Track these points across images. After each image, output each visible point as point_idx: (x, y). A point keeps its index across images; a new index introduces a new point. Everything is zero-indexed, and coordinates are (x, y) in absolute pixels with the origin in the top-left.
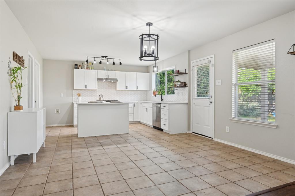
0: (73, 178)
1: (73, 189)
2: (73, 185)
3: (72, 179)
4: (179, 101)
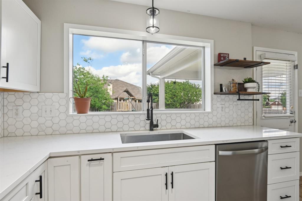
4: (226, 124)
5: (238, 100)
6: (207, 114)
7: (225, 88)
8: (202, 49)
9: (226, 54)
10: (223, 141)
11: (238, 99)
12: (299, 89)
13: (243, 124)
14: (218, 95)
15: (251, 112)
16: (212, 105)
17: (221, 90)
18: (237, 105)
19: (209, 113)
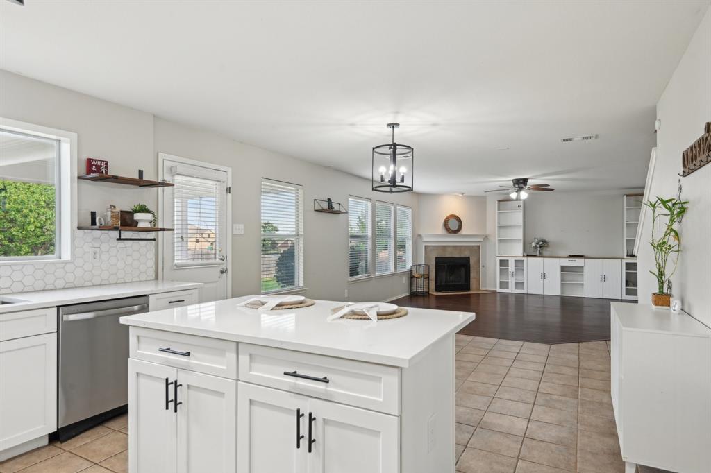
1: (545, 364)
2: (545, 367)
4: (102, 280)
5: (118, 239)
6: (62, 266)
7: (100, 219)
8: (55, 144)
9: (102, 161)
10: (72, 301)
11: (118, 237)
12: (233, 223)
13: (137, 279)
14: (86, 231)
15: (152, 259)
16: (74, 247)
17: (93, 223)
18: (126, 247)
19: (66, 263)
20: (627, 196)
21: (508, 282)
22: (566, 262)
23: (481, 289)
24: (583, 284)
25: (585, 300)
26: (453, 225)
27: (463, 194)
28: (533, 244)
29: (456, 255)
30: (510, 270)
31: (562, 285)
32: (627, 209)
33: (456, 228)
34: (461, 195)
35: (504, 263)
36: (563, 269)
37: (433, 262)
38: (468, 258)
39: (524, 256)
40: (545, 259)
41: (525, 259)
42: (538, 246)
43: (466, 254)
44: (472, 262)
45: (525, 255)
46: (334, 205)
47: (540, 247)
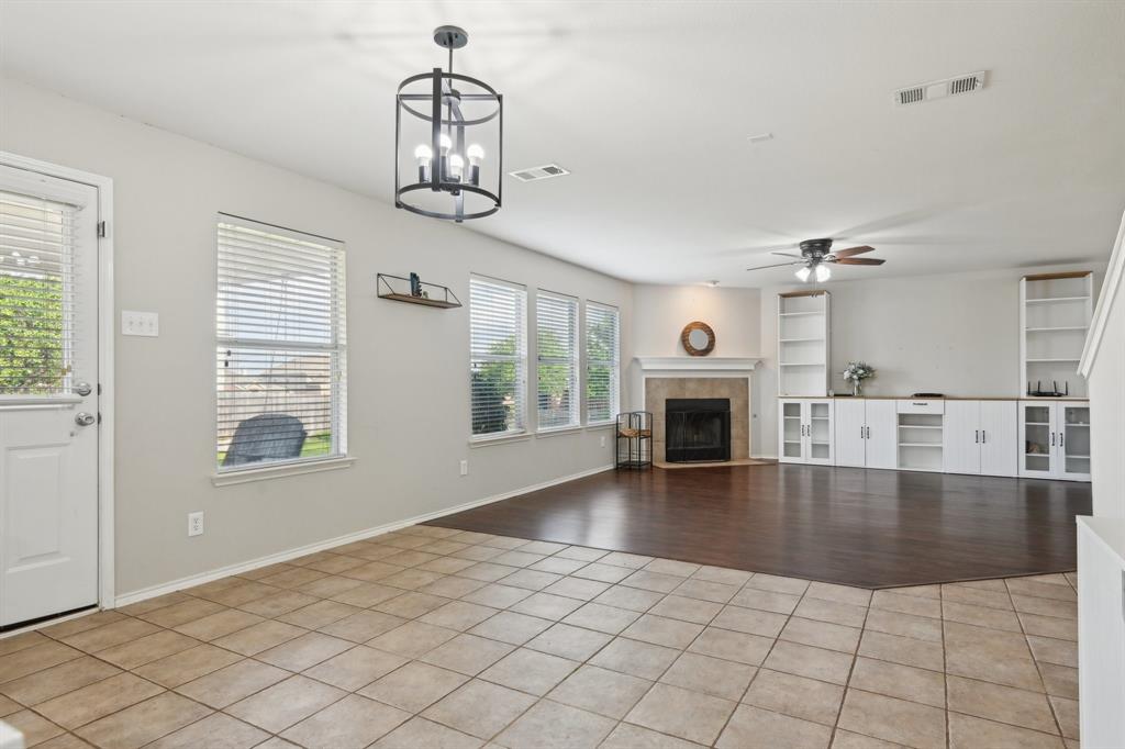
0: (847, 687)
1: (856, 656)
2: (853, 666)
3: (851, 684)
20: (1029, 279)
21: (799, 444)
22: (910, 407)
23: (752, 456)
24: (941, 448)
25: (945, 478)
26: (698, 340)
27: (715, 283)
28: (847, 375)
29: (705, 395)
30: (802, 423)
31: (902, 450)
32: (1028, 305)
33: (704, 348)
34: (711, 285)
35: (791, 410)
36: (903, 419)
37: (663, 409)
38: (727, 402)
39: (828, 396)
40: (868, 401)
41: (830, 402)
42: (855, 377)
43: (722, 393)
44: (733, 409)
45: (832, 394)
46: (424, 288)
47: (860, 379)
